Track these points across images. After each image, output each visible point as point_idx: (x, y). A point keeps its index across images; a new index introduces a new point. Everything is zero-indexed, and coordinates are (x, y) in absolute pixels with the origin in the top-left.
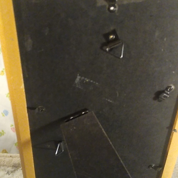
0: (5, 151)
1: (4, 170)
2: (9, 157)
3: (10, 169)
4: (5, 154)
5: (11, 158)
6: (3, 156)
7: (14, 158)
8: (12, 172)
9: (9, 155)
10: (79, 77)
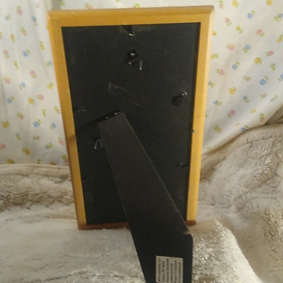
0: (53, 164)
1: (52, 180)
2: (57, 168)
3: (58, 179)
4: (53, 166)
5: (58, 170)
6: (52, 168)
7: (62, 170)
8: (60, 182)
9: (56, 166)
10: (110, 85)
